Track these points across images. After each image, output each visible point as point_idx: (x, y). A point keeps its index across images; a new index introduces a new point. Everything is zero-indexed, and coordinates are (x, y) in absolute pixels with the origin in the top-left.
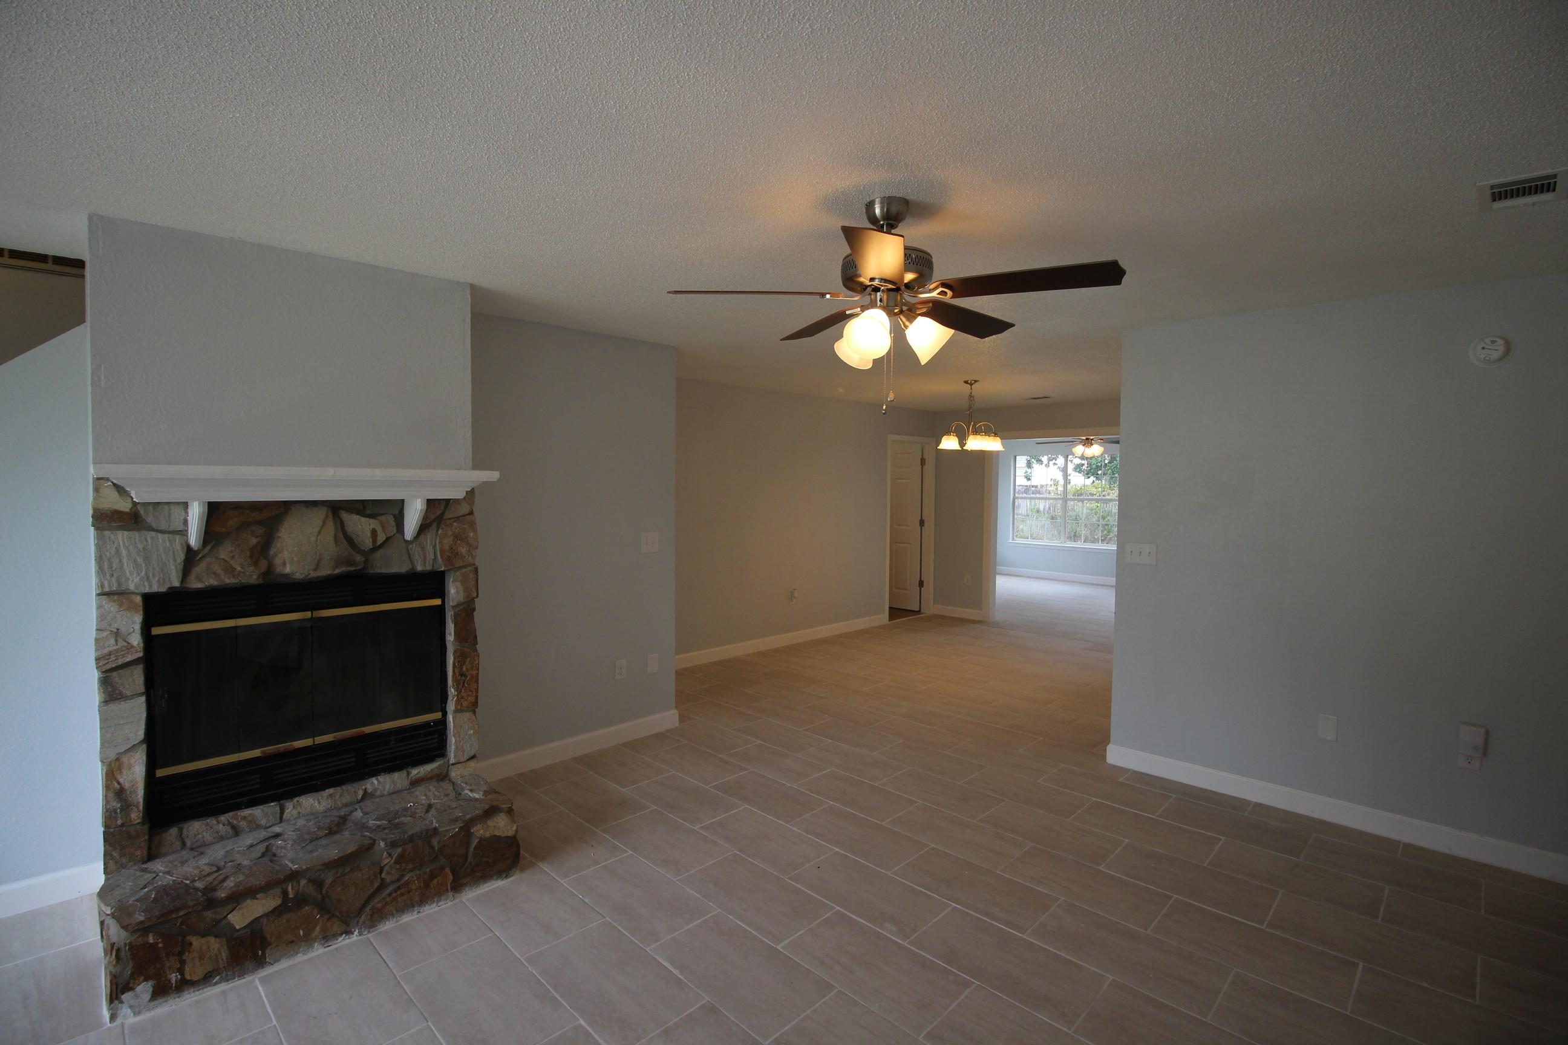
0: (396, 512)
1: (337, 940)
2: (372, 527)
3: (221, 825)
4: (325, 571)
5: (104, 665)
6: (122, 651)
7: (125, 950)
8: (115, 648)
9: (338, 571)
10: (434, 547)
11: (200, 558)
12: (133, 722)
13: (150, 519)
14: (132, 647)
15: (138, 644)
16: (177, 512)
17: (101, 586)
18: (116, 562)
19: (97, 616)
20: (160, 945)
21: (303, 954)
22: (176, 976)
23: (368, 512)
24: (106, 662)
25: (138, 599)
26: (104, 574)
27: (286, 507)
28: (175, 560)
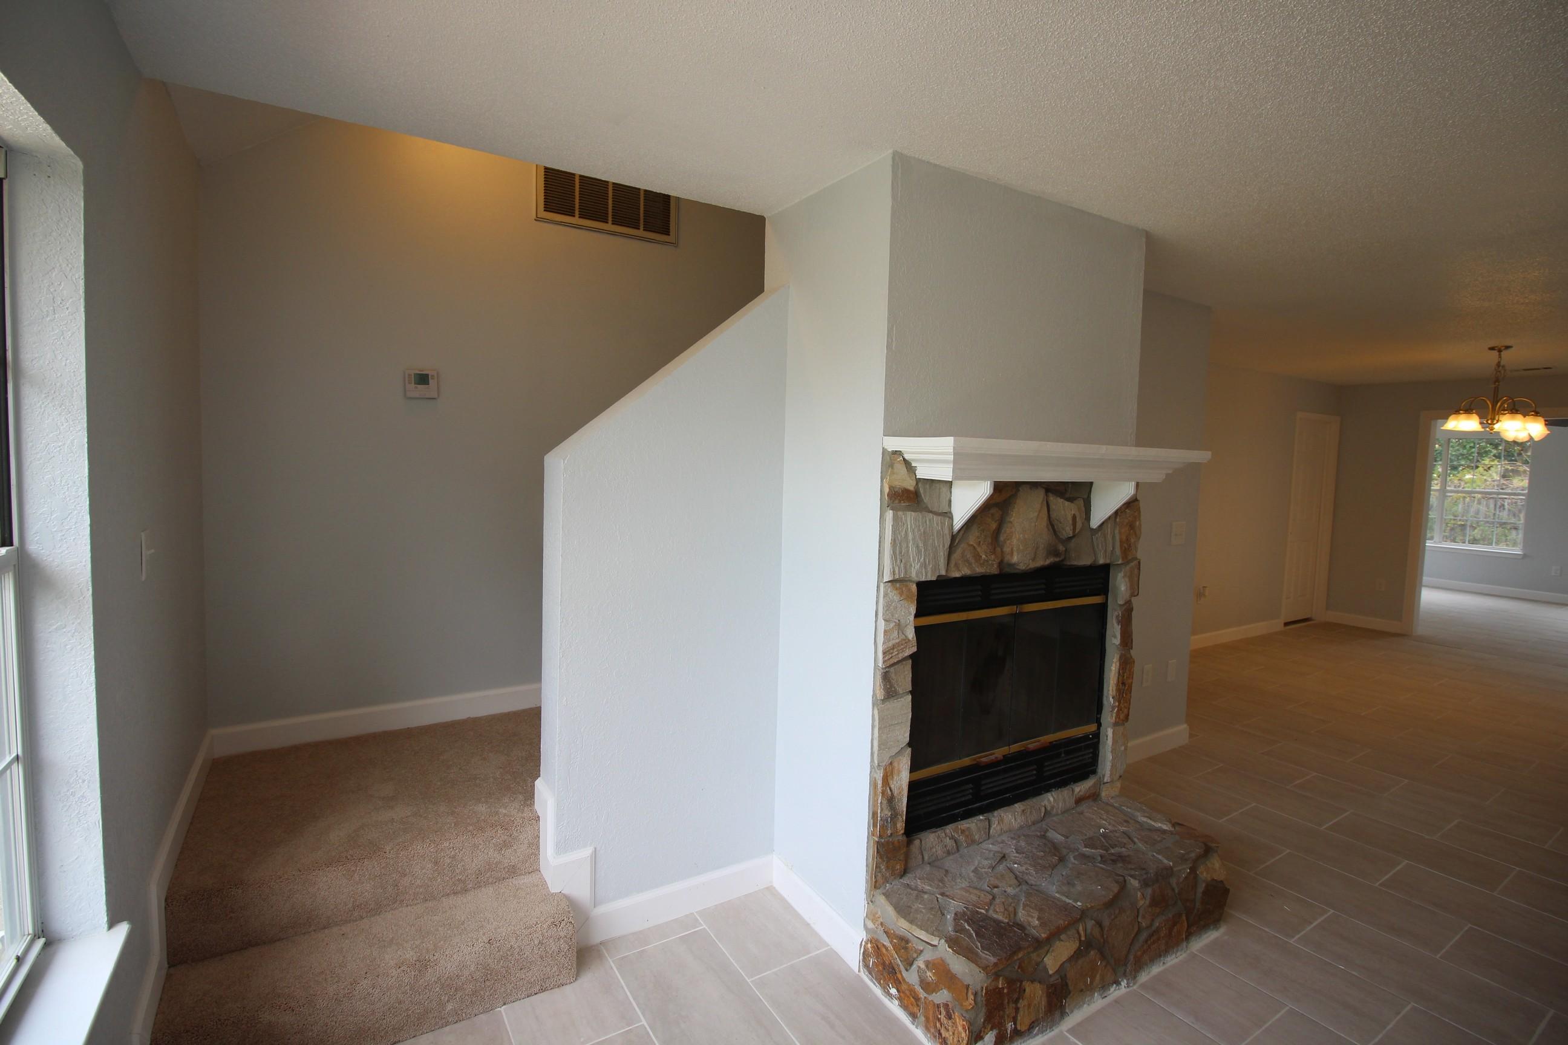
0: (1086, 496)
1: (1110, 990)
2: (1073, 512)
3: (948, 838)
4: (1040, 563)
5: (889, 659)
6: (902, 645)
7: (982, 995)
8: (897, 641)
9: (1048, 562)
10: (1114, 537)
11: (957, 544)
12: (902, 722)
13: (926, 499)
14: (909, 640)
15: (913, 638)
16: (944, 489)
17: (893, 572)
18: (904, 546)
19: (884, 605)
20: (1005, 991)
21: (1088, 1004)
22: (1011, 1025)
23: (1068, 495)
24: (890, 656)
25: (914, 588)
26: (896, 562)
27: (1017, 485)
28: (944, 546)
